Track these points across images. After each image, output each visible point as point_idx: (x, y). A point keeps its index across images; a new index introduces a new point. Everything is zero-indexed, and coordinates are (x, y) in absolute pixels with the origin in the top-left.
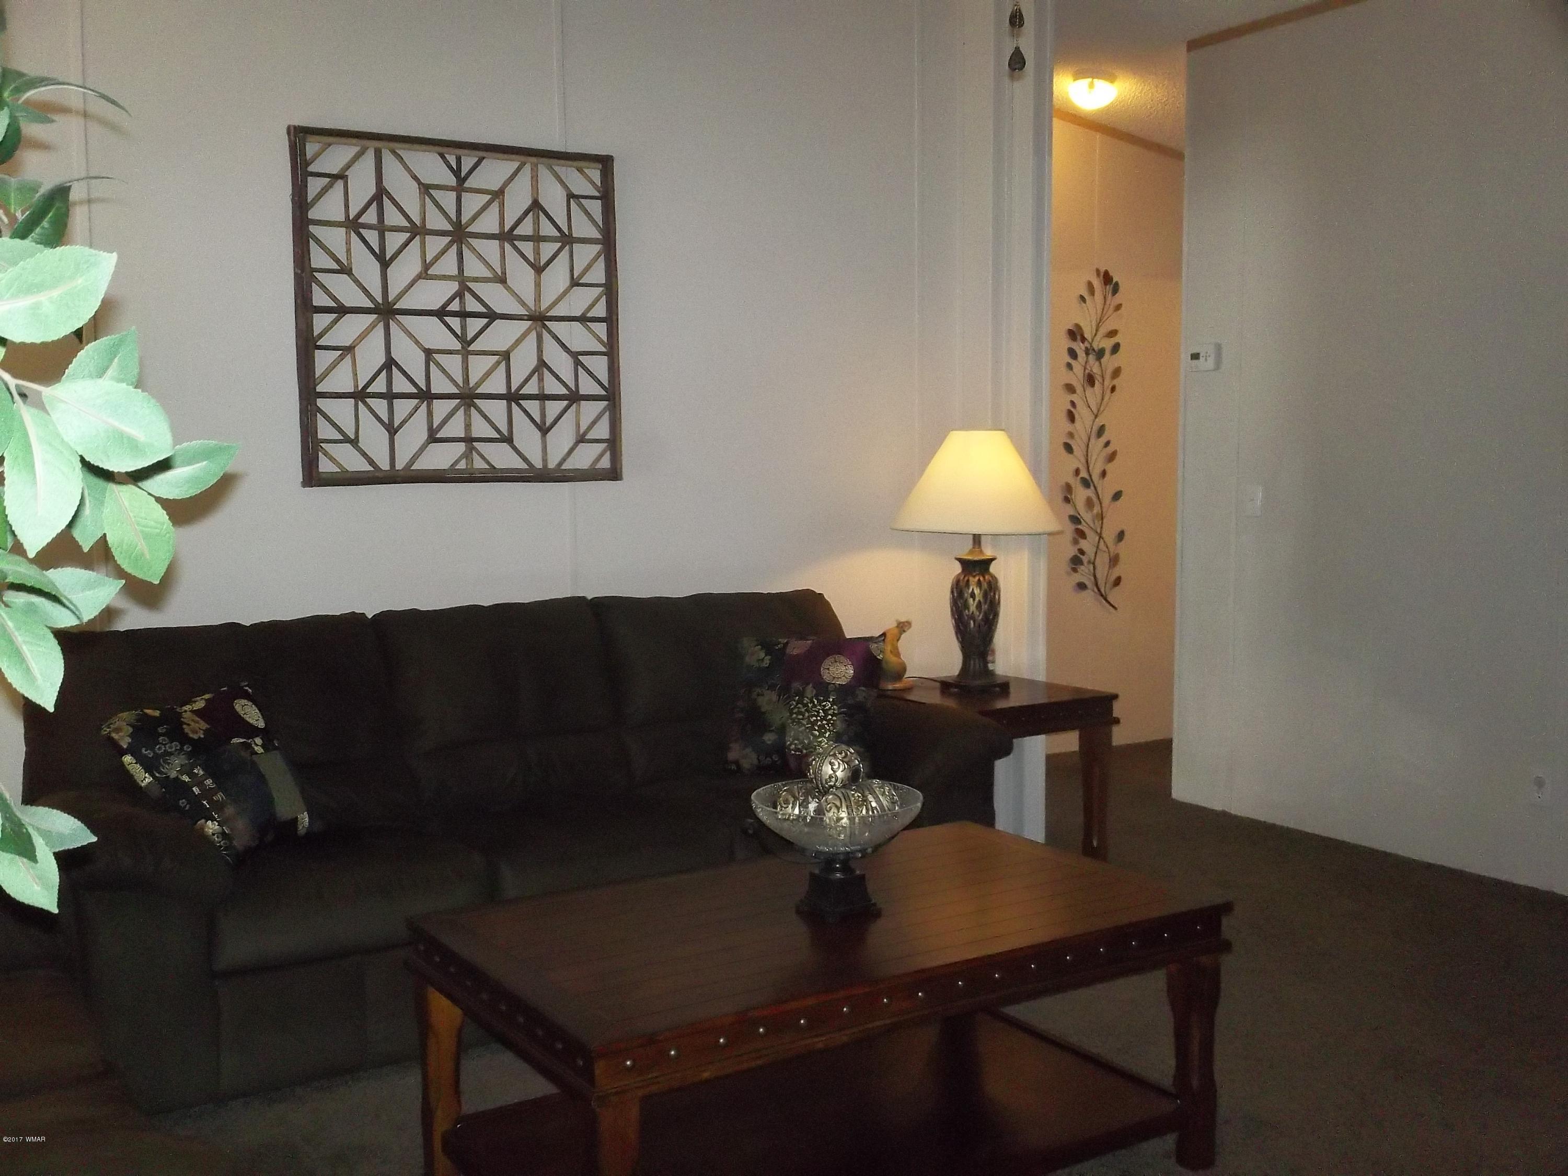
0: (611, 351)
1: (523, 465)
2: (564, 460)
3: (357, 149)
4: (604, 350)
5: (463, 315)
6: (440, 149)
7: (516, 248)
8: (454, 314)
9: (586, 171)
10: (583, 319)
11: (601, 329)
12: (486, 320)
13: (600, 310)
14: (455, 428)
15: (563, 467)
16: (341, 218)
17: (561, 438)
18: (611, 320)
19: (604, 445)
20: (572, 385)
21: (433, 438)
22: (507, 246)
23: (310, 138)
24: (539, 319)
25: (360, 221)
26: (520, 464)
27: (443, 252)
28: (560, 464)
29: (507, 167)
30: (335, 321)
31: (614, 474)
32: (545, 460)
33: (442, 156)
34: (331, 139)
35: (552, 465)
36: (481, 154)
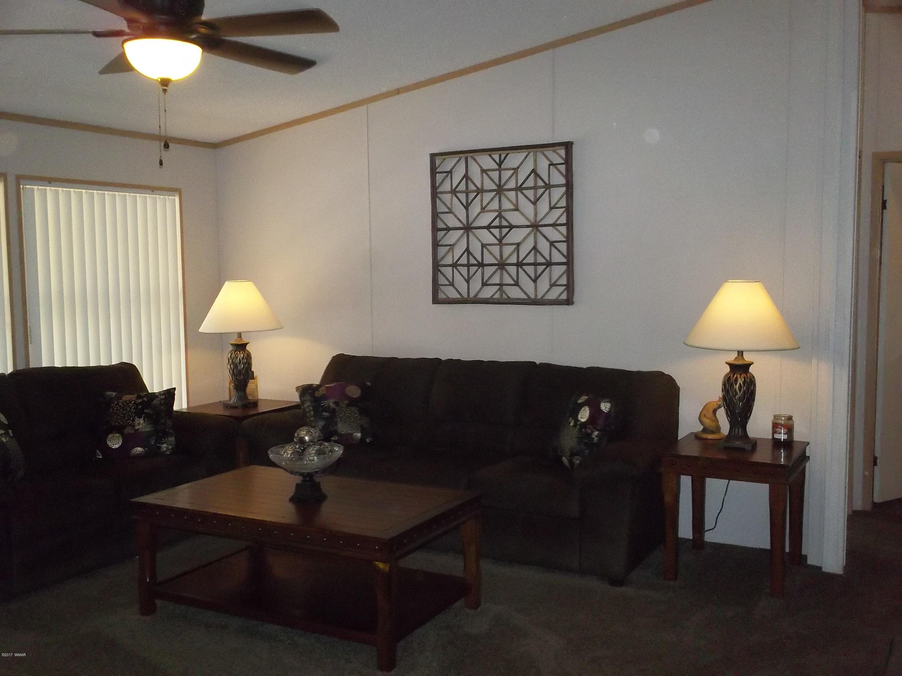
0: (569, 239)
1: (525, 297)
2: (545, 295)
3: (457, 159)
4: (565, 239)
5: (500, 227)
6: (489, 153)
7: (523, 194)
8: (495, 227)
9: (558, 151)
10: (554, 225)
11: (563, 229)
12: (508, 229)
13: (563, 220)
14: (496, 280)
15: (544, 298)
16: (449, 190)
17: (544, 284)
18: (569, 225)
19: (564, 287)
20: (548, 258)
21: (484, 284)
22: (519, 193)
23: (437, 158)
24: (535, 226)
25: (457, 190)
26: (524, 296)
27: (492, 199)
28: (543, 297)
29: (522, 155)
30: (446, 234)
31: (569, 302)
32: (536, 295)
33: (490, 156)
34: (445, 157)
35: (539, 297)
36: (507, 152)
